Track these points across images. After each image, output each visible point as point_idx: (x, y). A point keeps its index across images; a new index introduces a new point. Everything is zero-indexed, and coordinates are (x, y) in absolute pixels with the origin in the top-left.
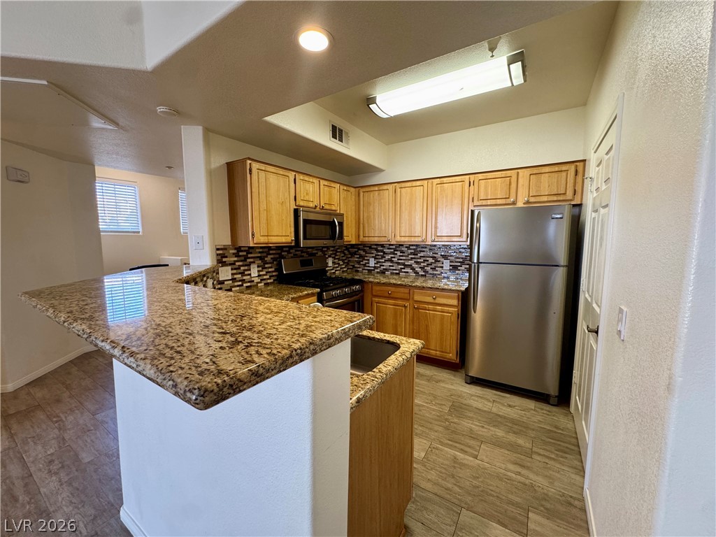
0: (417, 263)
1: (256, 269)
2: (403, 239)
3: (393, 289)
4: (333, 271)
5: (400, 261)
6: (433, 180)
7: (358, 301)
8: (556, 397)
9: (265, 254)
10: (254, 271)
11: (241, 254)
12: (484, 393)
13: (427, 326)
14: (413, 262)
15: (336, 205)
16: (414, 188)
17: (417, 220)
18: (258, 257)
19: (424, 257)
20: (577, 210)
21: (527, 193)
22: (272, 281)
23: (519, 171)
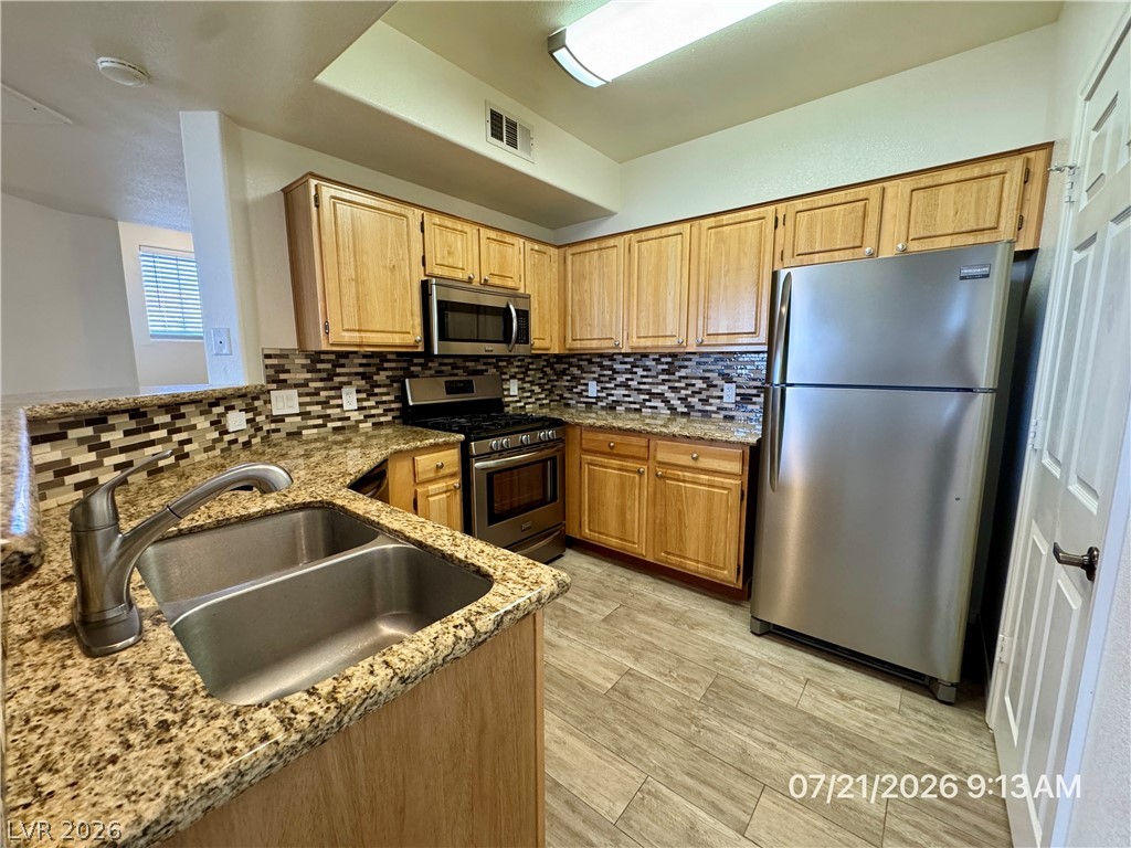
0: (673, 389)
1: (354, 396)
2: (643, 343)
3: (617, 438)
4: (519, 404)
5: (642, 387)
6: (702, 221)
7: (554, 459)
8: (952, 685)
9: (374, 369)
10: (350, 399)
11: (319, 366)
12: (788, 658)
13: (680, 511)
14: (666, 387)
15: (517, 279)
16: (664, 240)
17: (670, 305)
18: (357, 374)
19: (686, 378)
20: (1022, 268)
21: (904, 233)
22: (389, 418)
23: (886, 184)
